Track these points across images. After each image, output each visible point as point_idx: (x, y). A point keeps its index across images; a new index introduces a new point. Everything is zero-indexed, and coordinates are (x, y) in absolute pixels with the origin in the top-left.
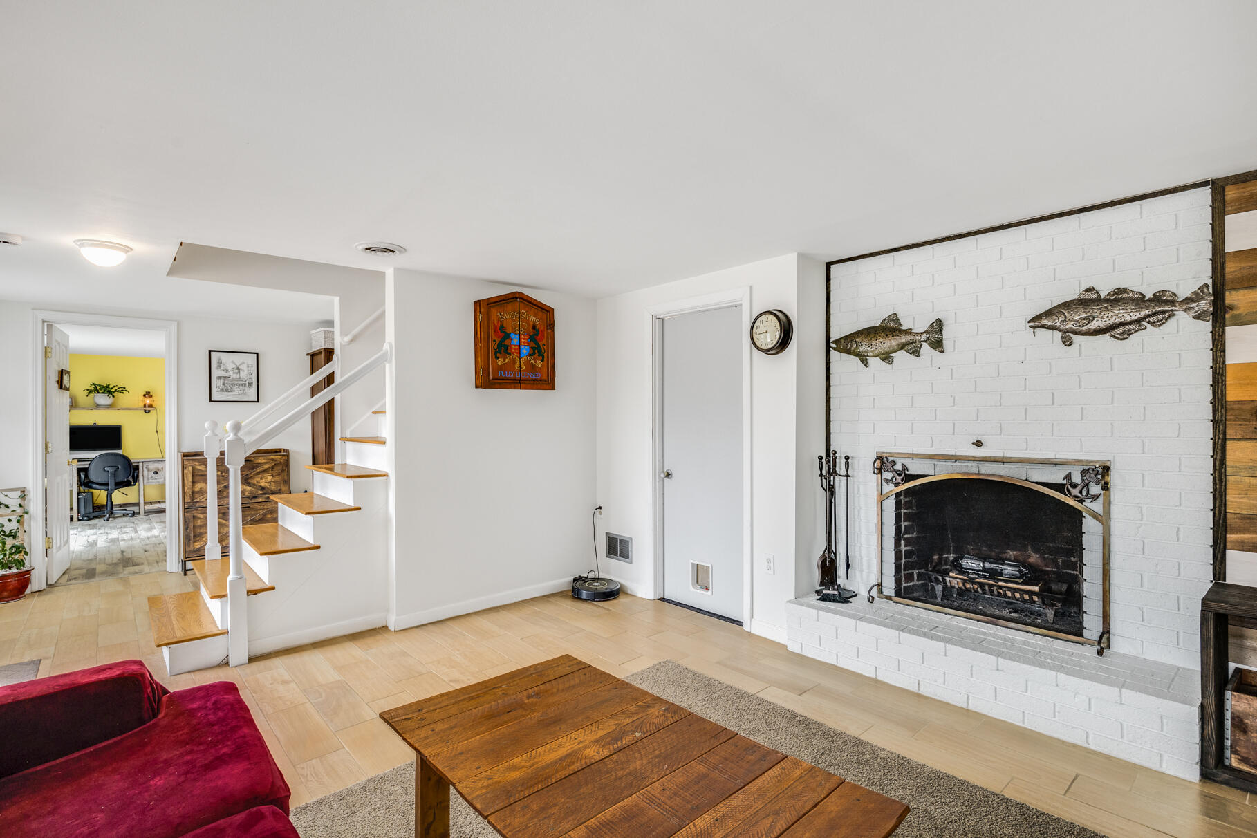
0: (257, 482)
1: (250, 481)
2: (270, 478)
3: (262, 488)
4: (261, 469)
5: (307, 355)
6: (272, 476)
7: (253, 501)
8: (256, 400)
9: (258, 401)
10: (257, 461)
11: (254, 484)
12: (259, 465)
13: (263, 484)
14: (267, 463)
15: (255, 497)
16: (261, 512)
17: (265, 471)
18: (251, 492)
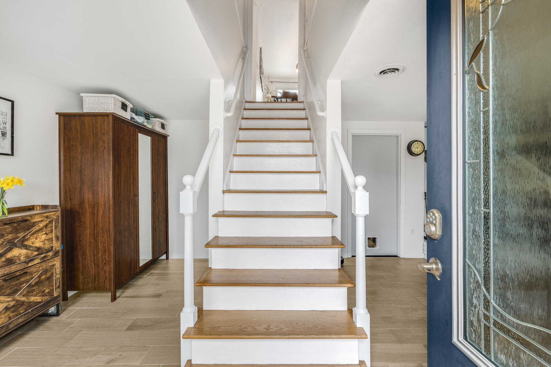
0: (33, 243)
1: (26, 243)
2: (44, 237)
3: (38, 249)
4: (38, 228)
5: (57, 113)
6: (46, 234)
7: (30, 265)
8: (10, 153)
9: (12, 154)
10: (33, 221)
11: (30, 246)
12: (34, 224)
13: (38, 244)
14: (42, 221)
15: (32, 260)
16: (36, 276)
17: (41, 230)
18: (27, 256)
